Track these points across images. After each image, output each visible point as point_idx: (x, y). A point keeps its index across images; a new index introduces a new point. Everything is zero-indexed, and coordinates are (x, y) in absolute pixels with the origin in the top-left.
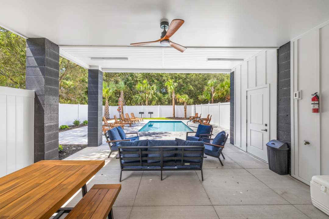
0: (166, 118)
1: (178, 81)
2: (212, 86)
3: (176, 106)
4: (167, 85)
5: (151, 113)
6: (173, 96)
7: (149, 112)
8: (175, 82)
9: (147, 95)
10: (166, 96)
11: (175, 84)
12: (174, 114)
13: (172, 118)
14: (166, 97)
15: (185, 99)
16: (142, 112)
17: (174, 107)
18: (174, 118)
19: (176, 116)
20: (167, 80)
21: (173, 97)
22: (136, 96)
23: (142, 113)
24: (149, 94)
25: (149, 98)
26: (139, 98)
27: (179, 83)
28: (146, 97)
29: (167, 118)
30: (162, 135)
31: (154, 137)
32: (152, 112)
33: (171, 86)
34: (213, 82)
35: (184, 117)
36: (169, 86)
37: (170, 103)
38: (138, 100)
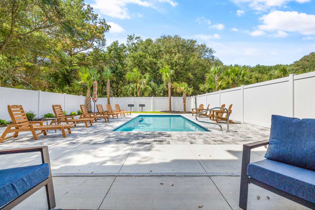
0: (160, 112)
1: (174, 68)
2: (215, 73)
3: (172, 97)
4: (162, 72)
5: (142, 106)
6: (169, 85)
7: (140, 105)
8: (171, 69)
9: (138, 85)
10: (162, 86)
11: (171, 71)
12: (170, 107)
13: (168, 111)
14: (161, 88)
15: (183, 87)
16: (132, 104)
17: (170, 98)
18: (170, 111)
19: (172, 110)
20: (162, 66)
21: (169, 87)
22: (126, 87)
23: (131, 106)
24: (140, 84)
25: (141, 89)
26: (129, 88)
27: (176, 70)
28: (138, 88)
29: (162, 112)
30: (153, 140)
31: (135, 147)
32: (144, 105)
33: (166, 73)
34: (218, 69)
35: (183, 110)
36: (164, 73)
37: (165, 93)
38: (128, 91)
